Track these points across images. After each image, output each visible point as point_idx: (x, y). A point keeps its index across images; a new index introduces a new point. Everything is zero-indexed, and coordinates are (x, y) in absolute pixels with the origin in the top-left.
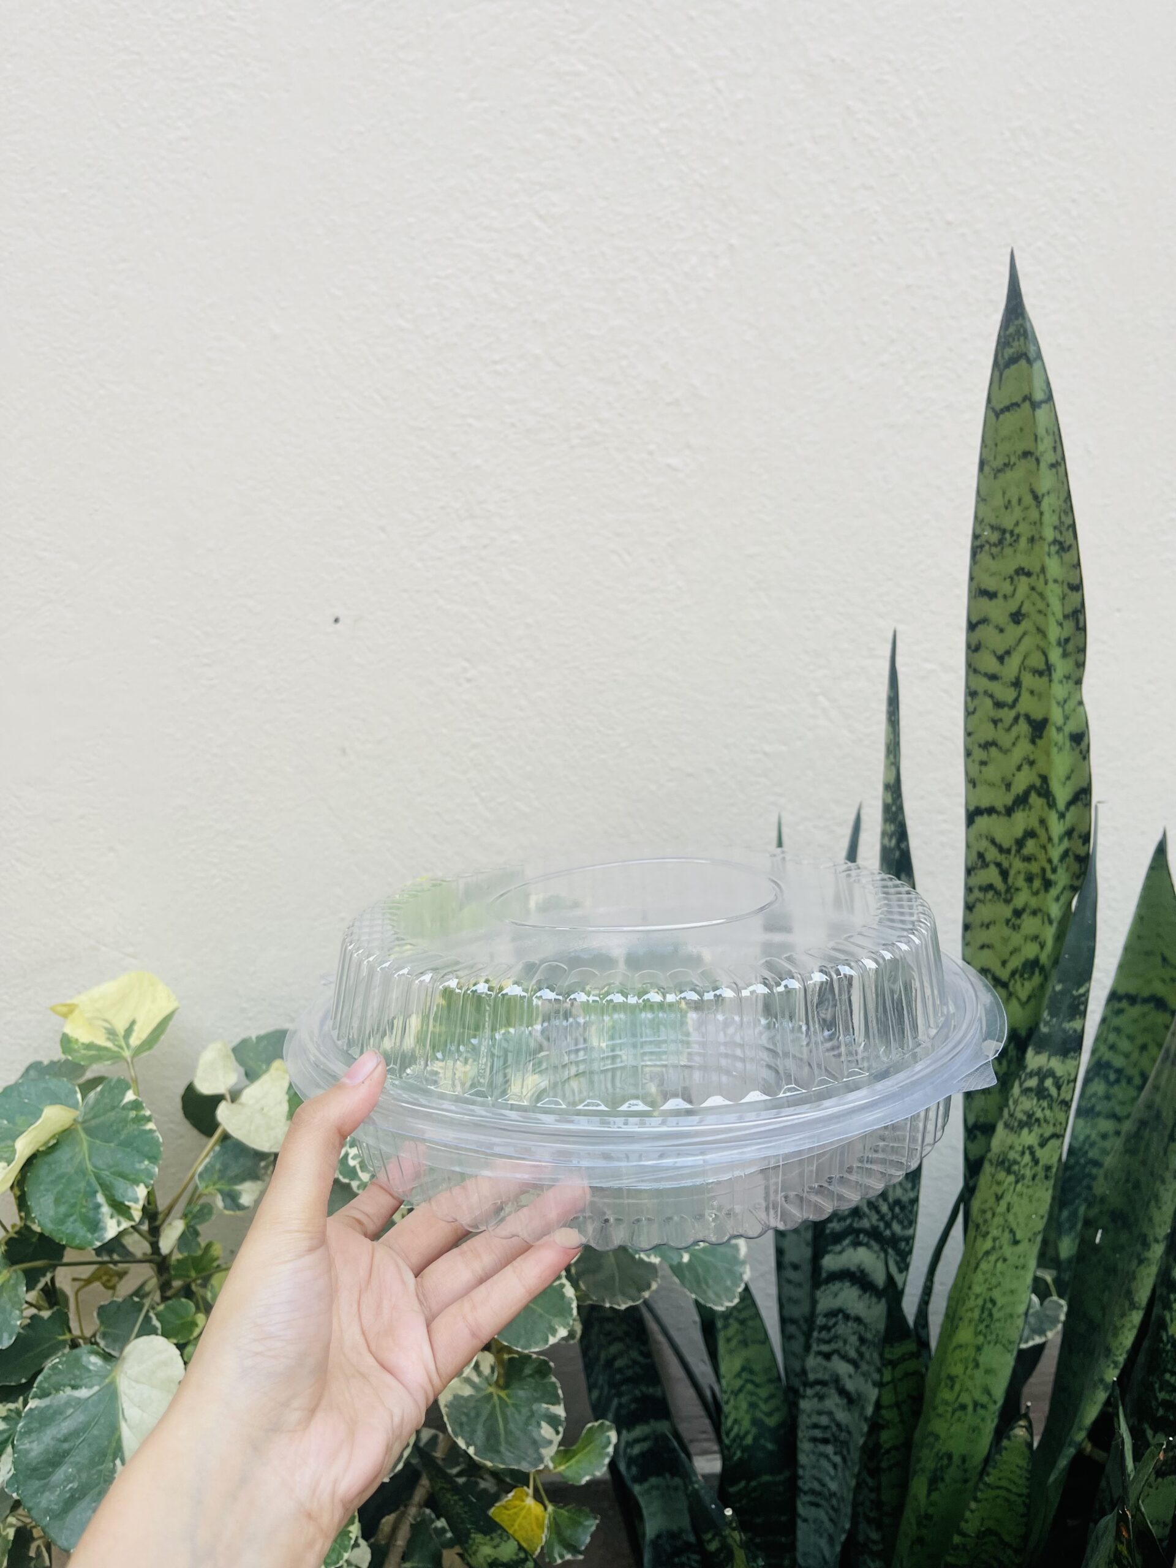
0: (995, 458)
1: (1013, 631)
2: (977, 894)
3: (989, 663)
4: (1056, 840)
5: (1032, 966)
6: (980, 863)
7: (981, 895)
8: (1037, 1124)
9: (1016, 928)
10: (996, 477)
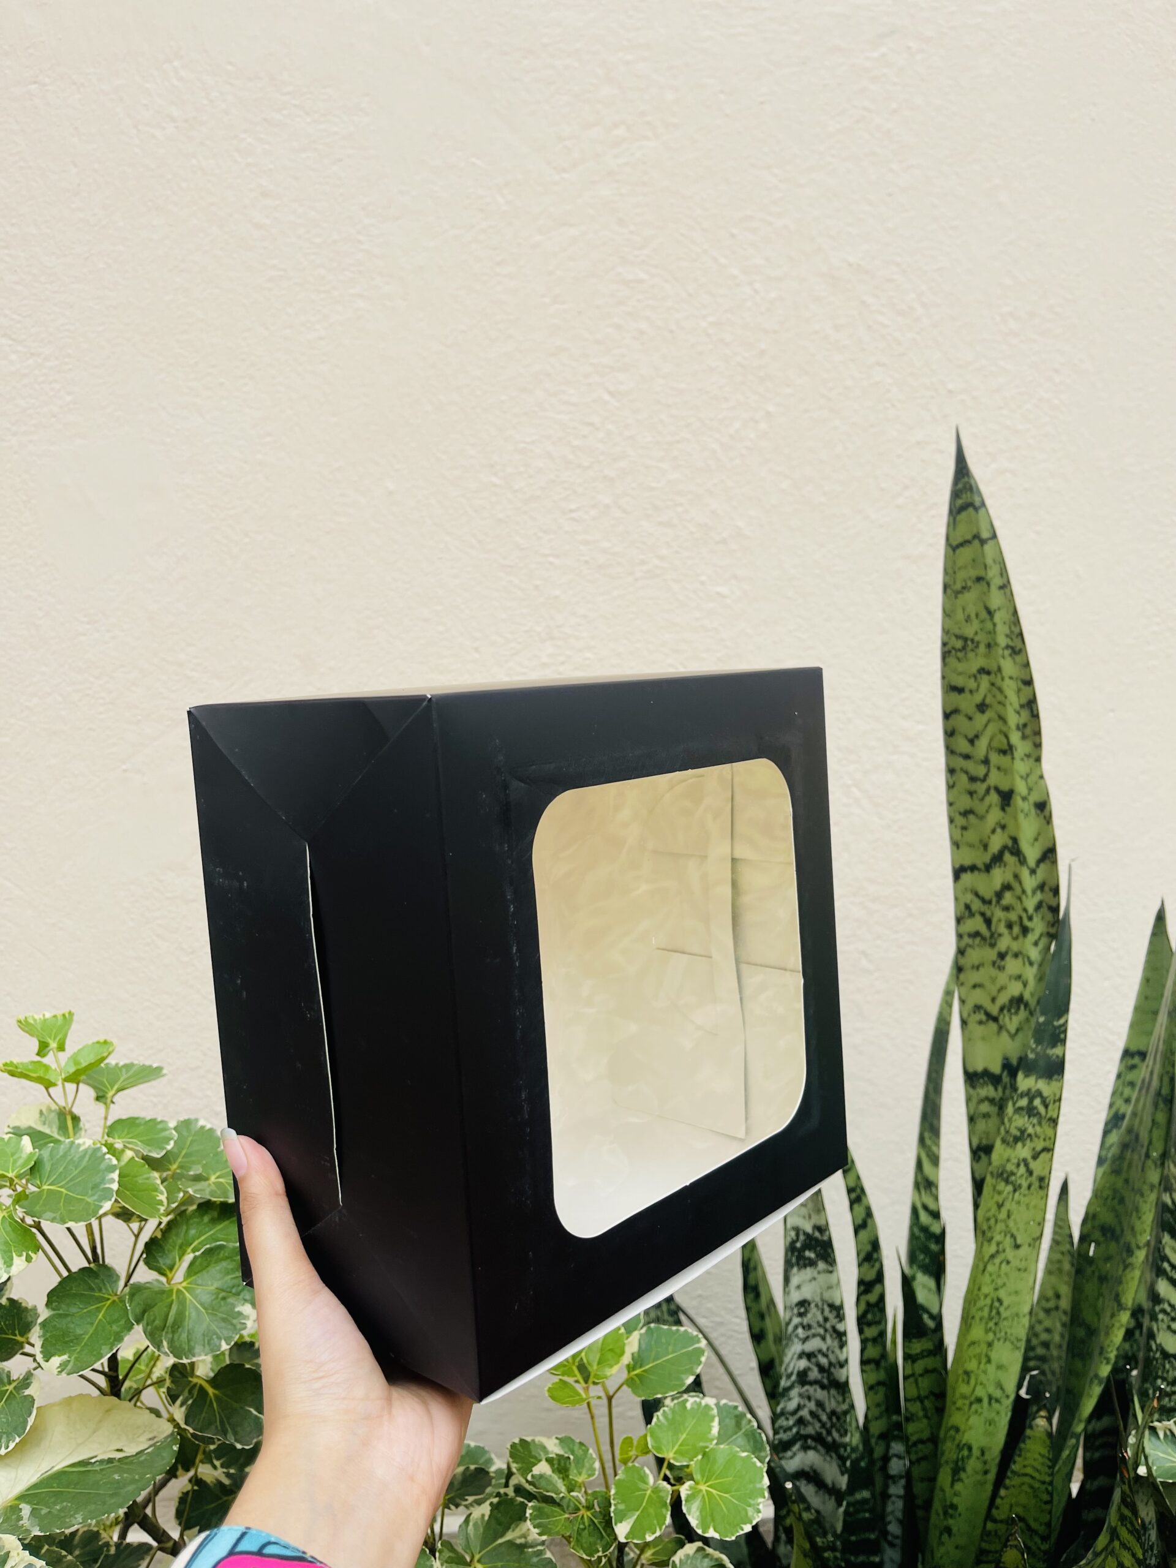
0: (955, 583)
1: (980, 719)
2: (967, 940)
3: (963, 746)
4: (1029, 892)
5: (1018, 1002)
6: (967, 913)
7: (970, 941)
8: (1029, 1140)
9: (1001, 968)
10: (956, 597)
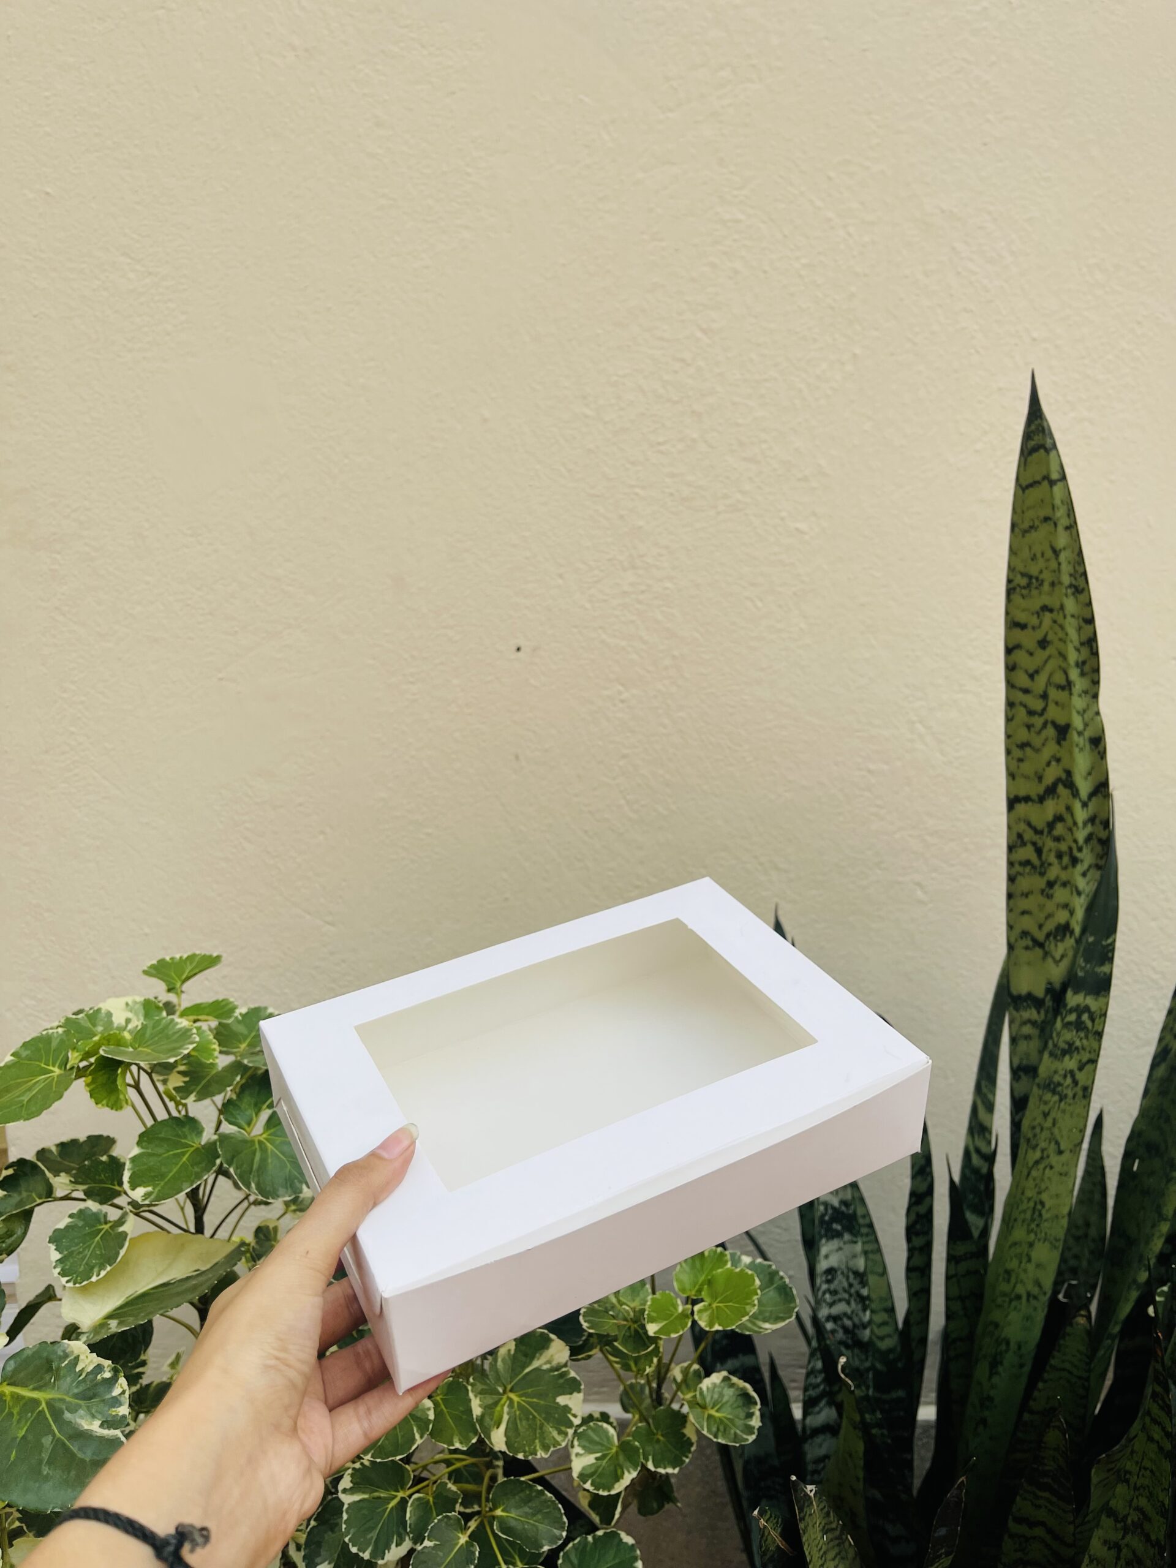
0: (1023, 522)
1: (1041, 655)
2: (1017, 868)
3: (1022, 680)
4: (1080, 824)
5: (1064, 930)
6: (1019, 842)
7: (1020, 869)
8: (1076, 1052)
9: (1050, 897)
10: (1023, 536)
